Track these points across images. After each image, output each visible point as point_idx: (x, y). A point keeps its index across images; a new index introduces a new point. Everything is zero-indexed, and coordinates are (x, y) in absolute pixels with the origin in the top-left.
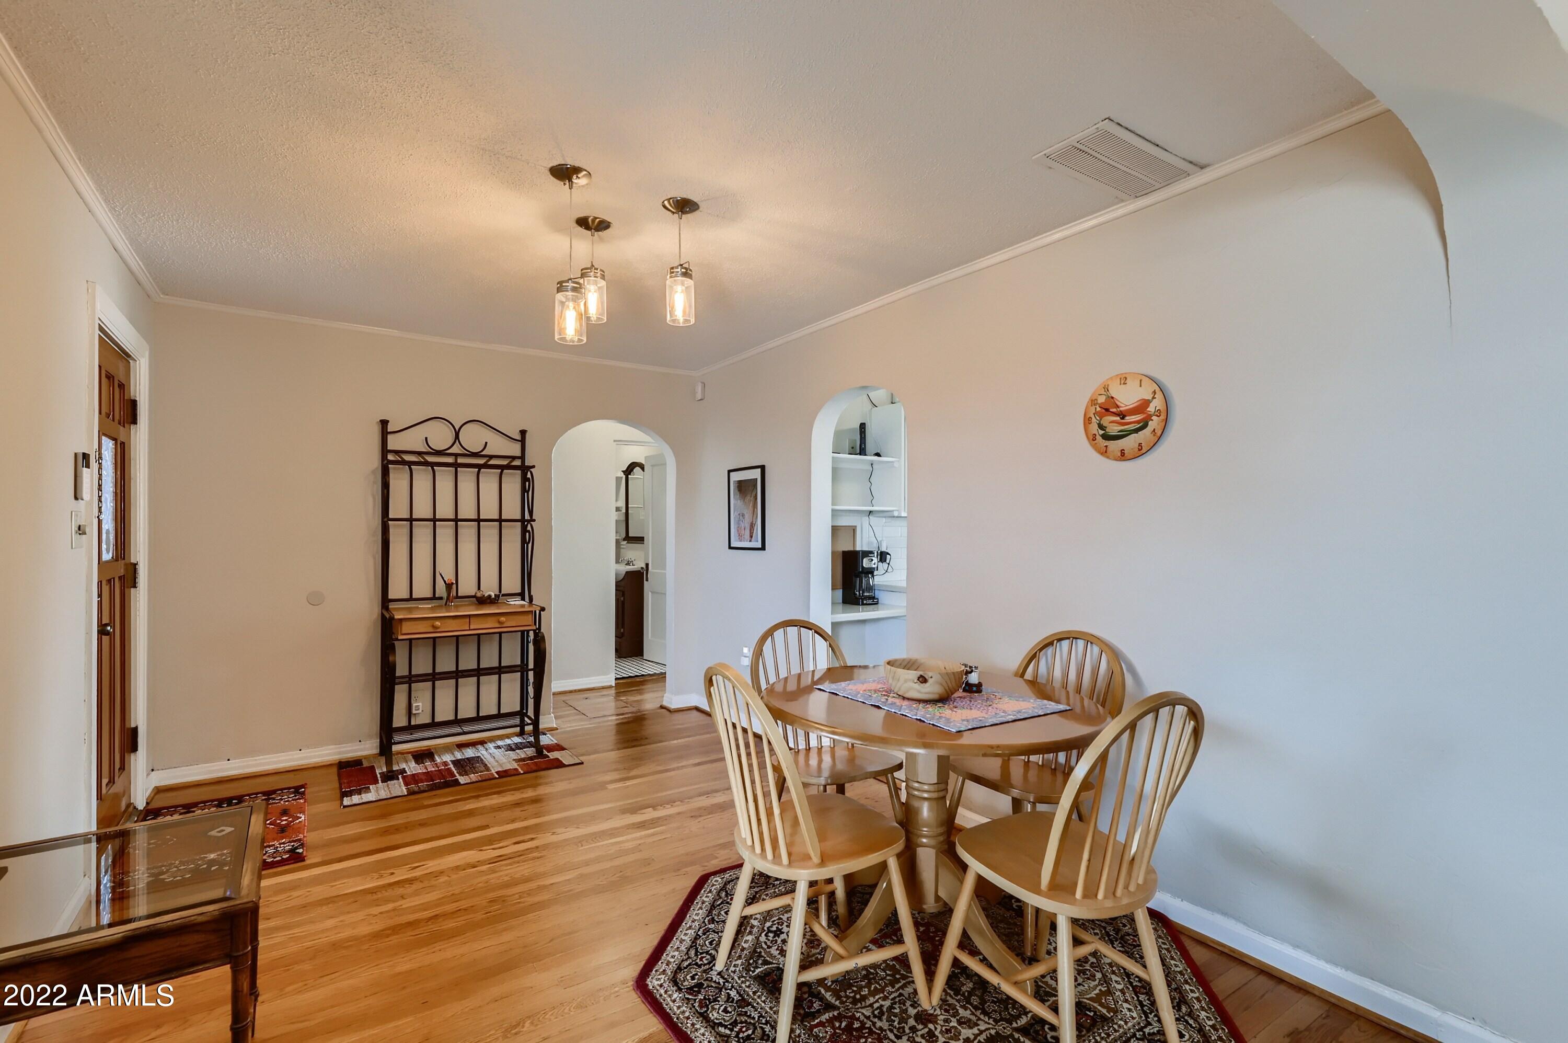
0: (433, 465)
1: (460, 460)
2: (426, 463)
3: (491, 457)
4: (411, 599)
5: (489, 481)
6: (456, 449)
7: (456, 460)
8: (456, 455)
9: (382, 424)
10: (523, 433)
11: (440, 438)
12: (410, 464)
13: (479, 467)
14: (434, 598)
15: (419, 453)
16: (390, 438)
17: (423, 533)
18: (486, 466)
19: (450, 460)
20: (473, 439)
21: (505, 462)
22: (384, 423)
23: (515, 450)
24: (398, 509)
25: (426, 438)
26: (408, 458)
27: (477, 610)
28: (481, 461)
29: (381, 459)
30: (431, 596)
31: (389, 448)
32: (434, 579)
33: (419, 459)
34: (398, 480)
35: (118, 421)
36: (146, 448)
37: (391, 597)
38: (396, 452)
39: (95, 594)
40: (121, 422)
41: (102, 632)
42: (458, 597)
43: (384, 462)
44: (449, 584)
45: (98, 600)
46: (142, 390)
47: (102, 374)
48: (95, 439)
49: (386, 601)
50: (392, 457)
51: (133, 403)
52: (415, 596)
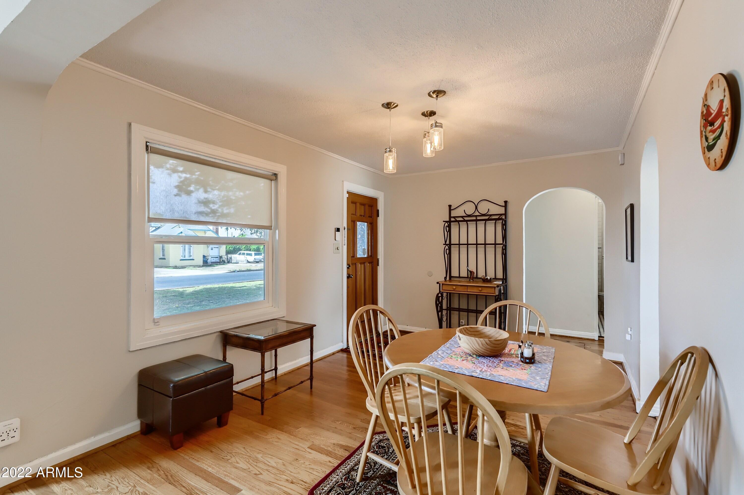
0: (467, 221)
1: (479, 218)
2: (464, 221)
3: (491, 215)
4: (459, 277)
5: (490, 226)
6: (477, 214)
7: (476, 218)
8: (476, 216)
9: (449, 207)
10: (506, 202)
11: (470, 209)
12: (459, 221)
13: (485, 220)
15: (462, 217)
16: (452, 212)
17: (463, 250)
18: (489, 220)
19: (474, 218)
20: (483, 208)
21: (497, 217)
22: (450, 206)
23: (502, 211)
24: (455, 240)
25: (464, 210)
26: (458, 219)
27: (482, 284)
28: (487, 218)
29: (448, 220)
30: (467, 276)
31: (452, 216)
32: (468, 270)
33: (461, 219)
34: (454, 228)
35: (369, 217)
36: (383, 224)
37: (452, 275)
38: (454, 217)
39: (345, 266)
40: (371, 217)
41: (349, 277)
42: (477, 278)
43: (450, 222)
44: (471, 272)
45: (348, 268)
46: (381, 207)
47: (358, 205)
48: (344, 223)
49: (451, 277)
50: (453, 219)
51: (378, 211)
52: (461, 276)
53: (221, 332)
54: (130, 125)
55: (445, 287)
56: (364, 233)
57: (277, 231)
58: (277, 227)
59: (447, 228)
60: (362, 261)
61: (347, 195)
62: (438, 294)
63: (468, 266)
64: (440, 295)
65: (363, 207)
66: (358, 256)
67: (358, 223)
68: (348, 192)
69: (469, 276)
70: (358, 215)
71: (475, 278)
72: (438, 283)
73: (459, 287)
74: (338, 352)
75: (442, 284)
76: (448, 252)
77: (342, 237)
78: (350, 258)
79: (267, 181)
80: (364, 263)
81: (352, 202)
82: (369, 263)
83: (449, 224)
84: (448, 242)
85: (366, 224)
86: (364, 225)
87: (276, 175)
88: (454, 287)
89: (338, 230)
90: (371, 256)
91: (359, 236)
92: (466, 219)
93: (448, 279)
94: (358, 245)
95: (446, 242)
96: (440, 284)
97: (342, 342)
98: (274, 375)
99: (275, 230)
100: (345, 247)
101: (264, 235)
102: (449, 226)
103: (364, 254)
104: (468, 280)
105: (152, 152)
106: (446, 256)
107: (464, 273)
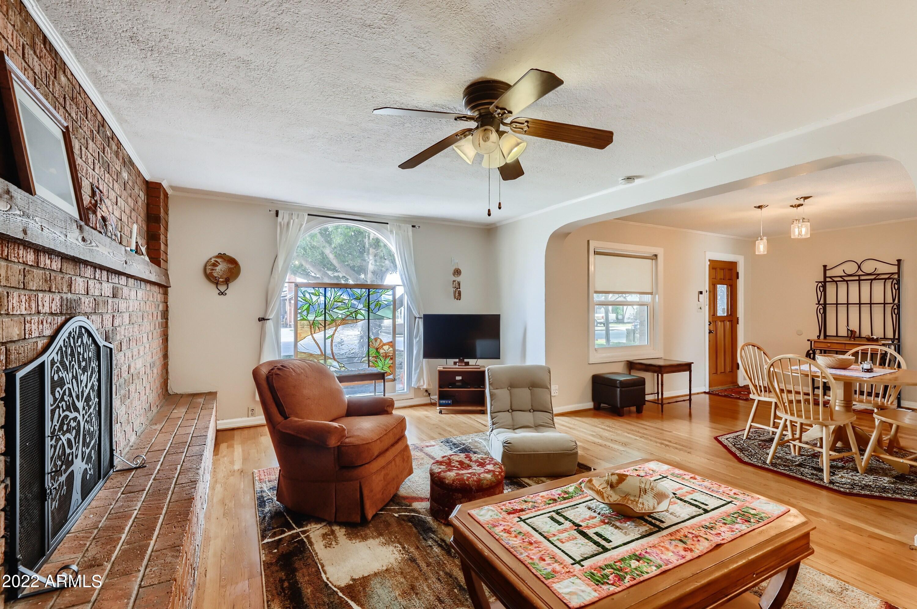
0: (847, 281)
1: (862, 278)
2: (844, 280)
3: (879, 274)
4: (837, 336)
5: (878, 286)
6: (861, 273)
7: (859, 278)
8: (859, 276)
9: (823, 267)
10: (900, 261)
11: (851, 269)
12: (837, 281)
13: (871, 280)
14: (847, 337)
15: (841, 277)
16: (827, 272)
17: (842, 310)
18: (876, 279)
19: (857, 278)
20: (869, 268)
21: (887, 276)
22: (825, 266)
23: (894, 270)
24: (831, 299)
25: (844, 270)
26: (836, 279)
28: (873, 277)
29: (823, 280)
30: (846, 335)
31: (827, 275)
32: (848, 330)
33: (840, 279)
34: (831, 289)
35: (729, 279)
36: (743, 285)
37: (828, 334)
38: (830, 277)
39: (707, 323)
40: (731, 279)
41: (710, 332)
42: (860, 337)
43: (825, 282)
44: (852, 331)
45: (709, 325)
46: (741, 269)
47: (718, 270)
48: (706, 287)
49: (826, 336)
50: (828, 279)
51: (738, 273)
52: (839, 335)
53: (627, 361)
54: (588, 241)
55: (818, 345)
56: (724, 294)
57: (657, 296)
58: (657, 293)
59: (821, 289)
60: (722, 319)
61: (709, 263)
62: (809, 351)
63: (848, 326)
64: (811, 352)
65: (722, 271)
66: (718, 315)
67: (718, 286)
68: (709, 260)
69: (850, 335)
70: (718, 278)
71: (857, 337)
72: (808, 340)
73: (836, 345)
74: (702, 393)
75: (815, 342)
76: (822, 311)
77: (705, 298)
78: (711, 316)
79: (650, 261)
80: (724, 321)
81: (713, 268)
82: (729, 321)
83: (823, 285)
84: (822, 302)
85: (725, 286)
86: (724, 287)
87: (656, 256)
88: (829, 345)
89: (701, 293)
90: (731, 315)
91: (719, 297)
92: (846, 278)
93: (822, 337)
94: (718, 305)
95: (819, 302)
96: (811, 342)
97: (705, 386)
98: (656, 398)
99: (656, 295)
100: (707, 307)
101: (647, 298)
102: (824, 287)
103: (724, 313)
104: (848, 339)
105: (597, 254)
106: (820, 315)
107: (843, 332)
